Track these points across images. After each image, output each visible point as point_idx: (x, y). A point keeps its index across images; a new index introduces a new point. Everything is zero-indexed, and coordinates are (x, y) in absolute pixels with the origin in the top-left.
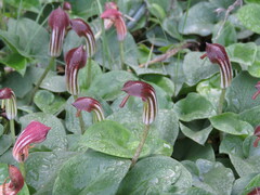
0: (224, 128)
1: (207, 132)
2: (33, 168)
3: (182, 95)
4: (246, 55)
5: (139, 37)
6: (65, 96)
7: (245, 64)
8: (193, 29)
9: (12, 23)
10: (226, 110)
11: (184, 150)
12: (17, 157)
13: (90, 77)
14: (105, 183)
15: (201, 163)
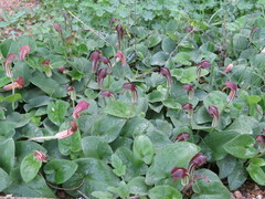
0: (168, 105)
1: (161, 107)
2: (83, 122)
3: (150, 91)
4: (179, 73)
5: (132, 66)
6: (98, 91)
7: (178, 78)
8: (156, 63)
9: (75, 59)
10: (170, 98)
11: (150, 115)
12: (74, 116)
13: (110, 83)
14: (114, 129)
15: (158, 121)
